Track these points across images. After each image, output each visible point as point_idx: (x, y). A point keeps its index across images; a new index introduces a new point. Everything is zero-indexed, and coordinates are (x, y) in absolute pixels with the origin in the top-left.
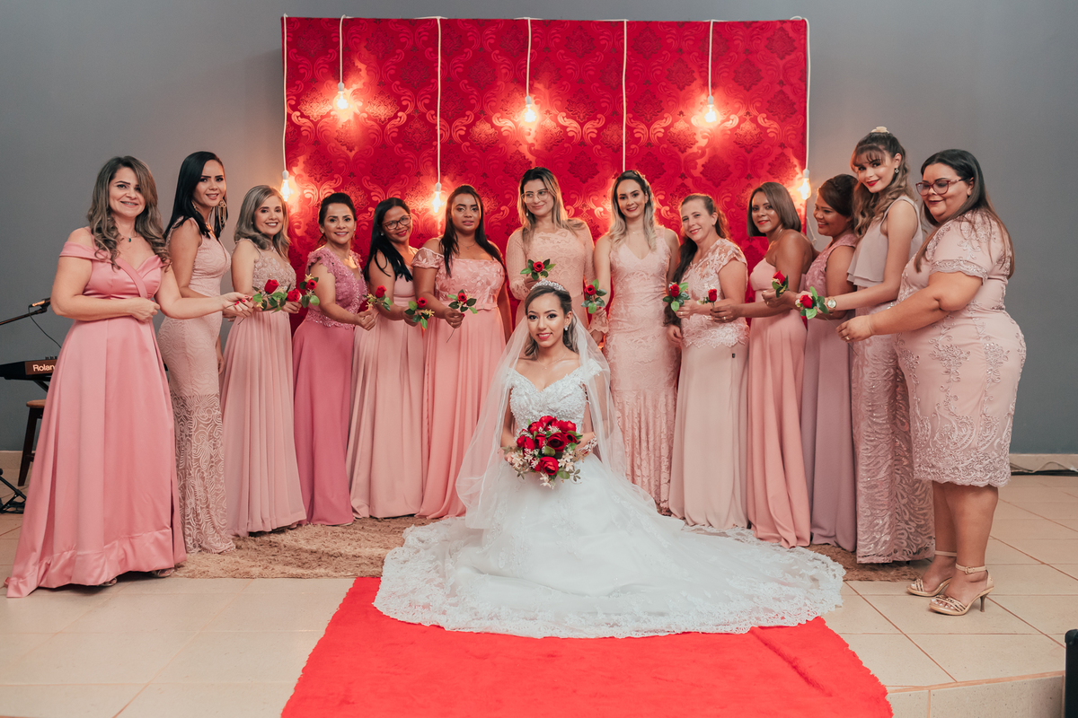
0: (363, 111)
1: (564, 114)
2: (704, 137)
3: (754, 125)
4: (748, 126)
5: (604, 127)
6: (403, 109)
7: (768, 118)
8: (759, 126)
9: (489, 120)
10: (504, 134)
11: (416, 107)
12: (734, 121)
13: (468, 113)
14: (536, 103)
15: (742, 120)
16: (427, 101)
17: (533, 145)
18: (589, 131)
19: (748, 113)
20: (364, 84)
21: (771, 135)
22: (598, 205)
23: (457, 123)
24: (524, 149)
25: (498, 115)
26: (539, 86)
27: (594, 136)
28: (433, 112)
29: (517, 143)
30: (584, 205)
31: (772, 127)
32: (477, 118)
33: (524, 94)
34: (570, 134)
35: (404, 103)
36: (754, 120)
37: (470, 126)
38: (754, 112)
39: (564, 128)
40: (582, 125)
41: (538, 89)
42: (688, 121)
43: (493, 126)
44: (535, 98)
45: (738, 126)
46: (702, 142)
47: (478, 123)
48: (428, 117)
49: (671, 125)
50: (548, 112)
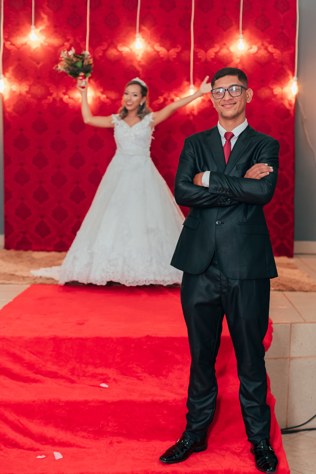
0: (45, 42)
1: (158, 44)
2: (238, 58)
3: (266, 52)
4: (263, 52)
5: (181, 52)
6: (68, 40)
7: (275, 47)
8: (269, 52)
9: (116, 47)
10: (125, 55)
11: (75, 40)
12: (254, 49)
13: (104, 43)
14: (143, 38)
15: (259, 49)
16: (81, 36)
17: (140, 62)
18: (173, 54)
19: (263, 45)
20: (46, 26)
21: (276, 57)
22: (176, 96)
23: (98, 49)
24: (135, 64)
25: (121, 44)
26: (144, 28)
27: (175, 57)
28: (84, 43)
29: (131, 61)
30: (169, 96)
31: (276, 53)
32: (109, 46)
33: (135, 33)
34: (162, 56)
35: (68, 37)
36: (266, 49)
37: (105, 51)
38: (266, 44)
39: (158, 52)
40: (168, 50)
41: (143, 30)
42: (228, 49)
43: (118, 51)
44: (142, 35)
45: (257, 52)
46: (237, 61)
47: (109, 49)
48: (82, 45)
49: (219, 51)
50: (149, 43)
